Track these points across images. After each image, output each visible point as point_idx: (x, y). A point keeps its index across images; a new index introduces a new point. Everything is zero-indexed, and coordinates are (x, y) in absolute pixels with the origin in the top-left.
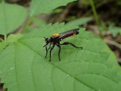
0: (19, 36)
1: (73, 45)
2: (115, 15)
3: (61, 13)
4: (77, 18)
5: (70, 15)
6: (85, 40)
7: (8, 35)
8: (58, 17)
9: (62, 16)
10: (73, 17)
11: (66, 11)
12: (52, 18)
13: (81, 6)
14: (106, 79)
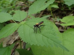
0: (25, 22)
2: (60, 14)
3: (40, 13)
4: (46, 15)
5: (43, 14)
7: (21, 22)
8: (39, 15)
9: (41, 14)
10: (45, 15)
11: (42, 13)
12: (37, 15)
13: (48, 11)
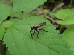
1: (44, 30)
6: (48, 27)
14: (63, 47)
